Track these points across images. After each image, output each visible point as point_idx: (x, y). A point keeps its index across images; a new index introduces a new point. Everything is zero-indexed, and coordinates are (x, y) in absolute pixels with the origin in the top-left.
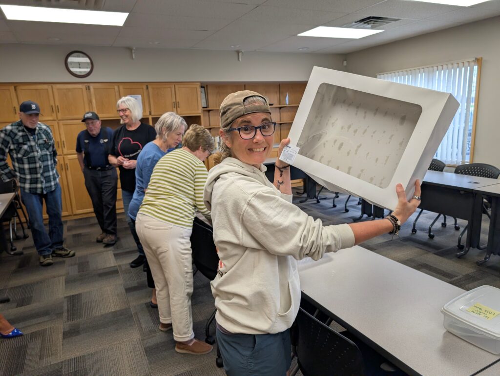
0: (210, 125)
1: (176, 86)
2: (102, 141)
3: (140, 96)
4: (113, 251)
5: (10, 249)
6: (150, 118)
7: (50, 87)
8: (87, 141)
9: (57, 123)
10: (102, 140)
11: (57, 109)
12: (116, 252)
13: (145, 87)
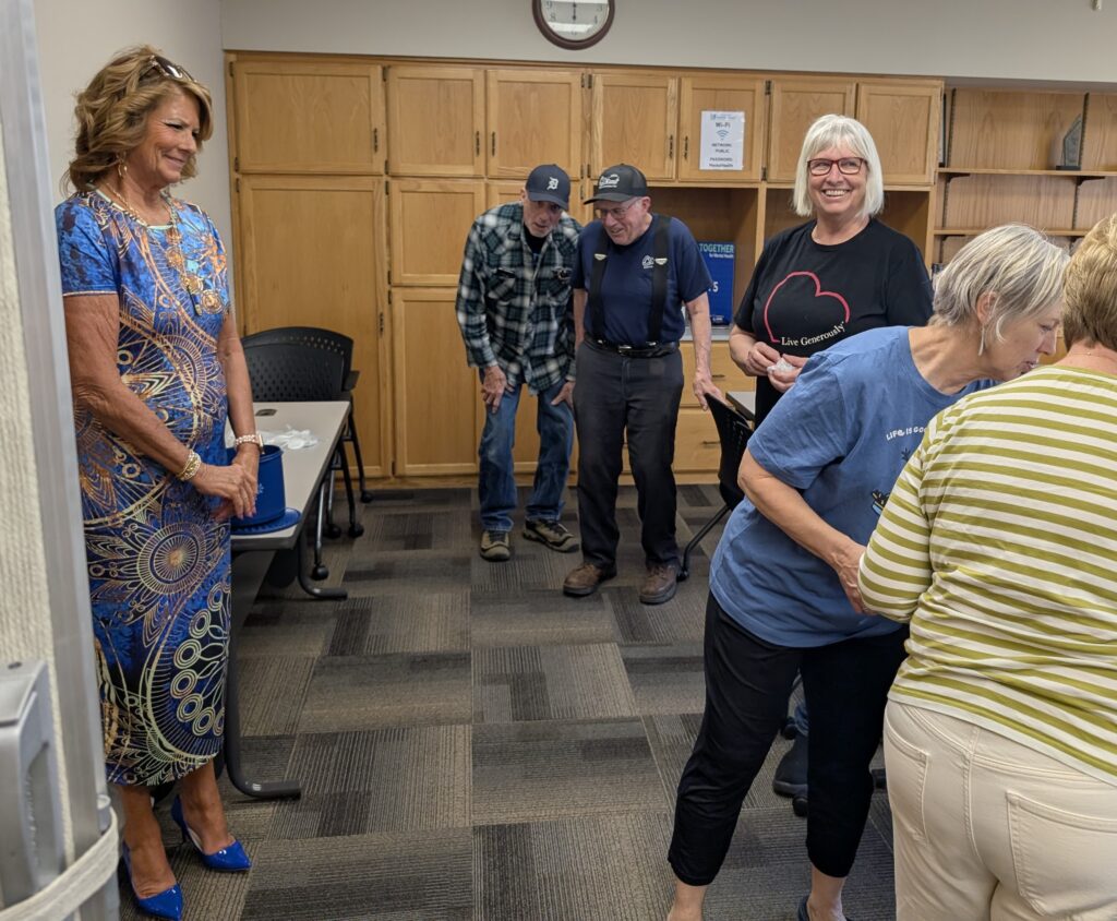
0: (943, 226)
1: (863, 89)
2: (647, 262)
3: (740, 117)
4: (620, 646)
5: (310, 572)
6: (763, 189)
7: (481, 74)
8: (600, 257)
9: (483, 189)
10: (648, 258)
11: (490, 141)
12: (634, 653)
13: (760, 87)
